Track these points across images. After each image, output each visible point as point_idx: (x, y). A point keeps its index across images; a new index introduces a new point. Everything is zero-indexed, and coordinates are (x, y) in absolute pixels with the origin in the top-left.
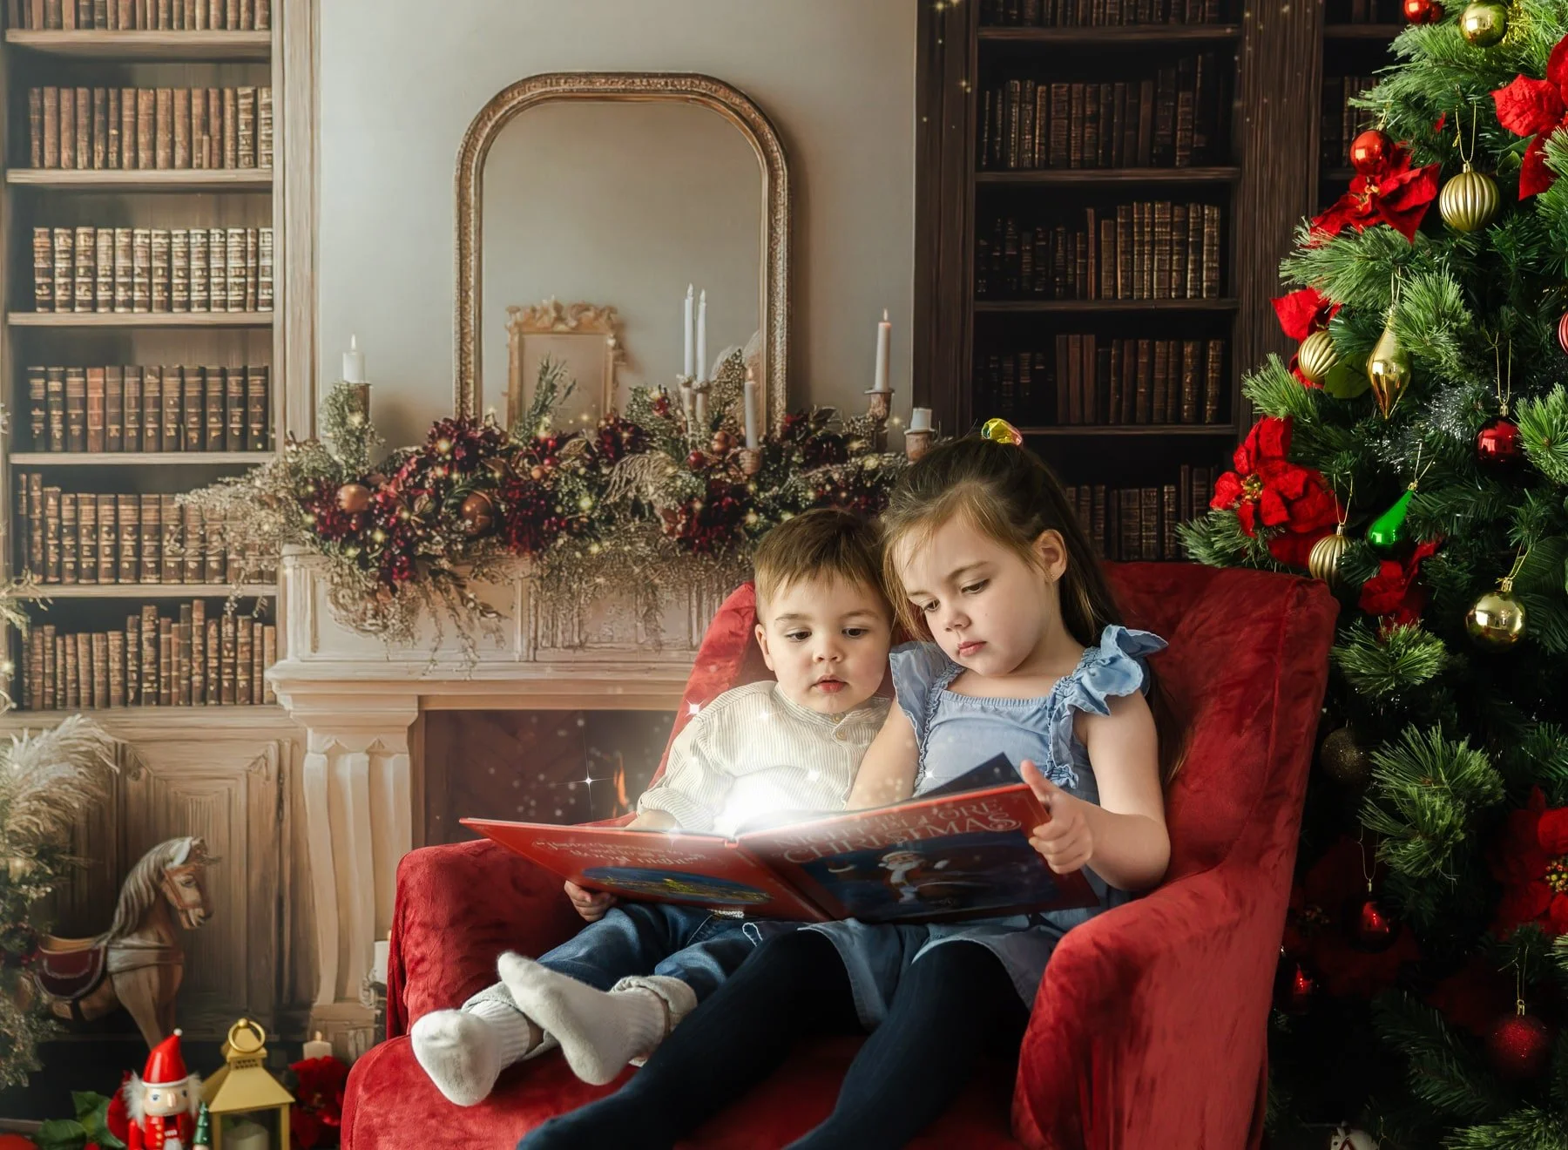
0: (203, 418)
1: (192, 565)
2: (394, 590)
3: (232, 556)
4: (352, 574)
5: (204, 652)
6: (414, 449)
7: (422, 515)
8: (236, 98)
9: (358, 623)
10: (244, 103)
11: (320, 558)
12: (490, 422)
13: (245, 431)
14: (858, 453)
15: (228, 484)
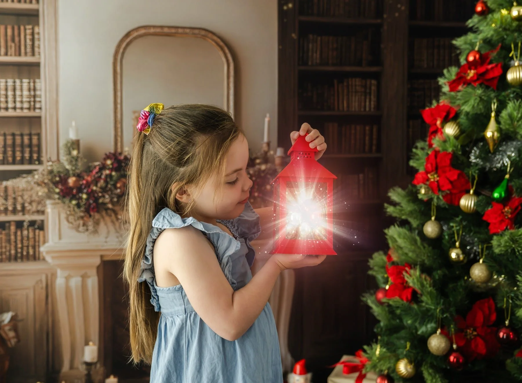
0: (14, 152)
1: (10, 208)
2: (90, 216)
3: (26, 205)
4: (74, 210)
5: (16, 242)
6: (97, 163)
7: (101, 188)
8: (25, 29)
9: (77, 229)
10: (29, 32)
11: (62, 205)
12: (126, 154)
13: (31, 157)
14: (259, 164)
15: (24, 177)
